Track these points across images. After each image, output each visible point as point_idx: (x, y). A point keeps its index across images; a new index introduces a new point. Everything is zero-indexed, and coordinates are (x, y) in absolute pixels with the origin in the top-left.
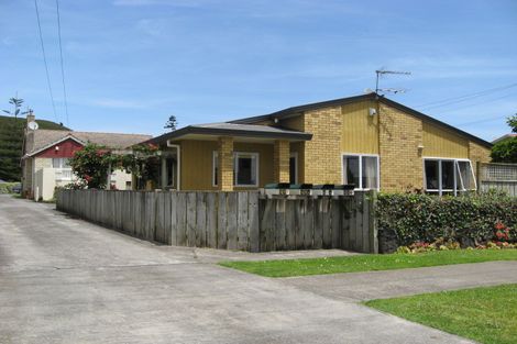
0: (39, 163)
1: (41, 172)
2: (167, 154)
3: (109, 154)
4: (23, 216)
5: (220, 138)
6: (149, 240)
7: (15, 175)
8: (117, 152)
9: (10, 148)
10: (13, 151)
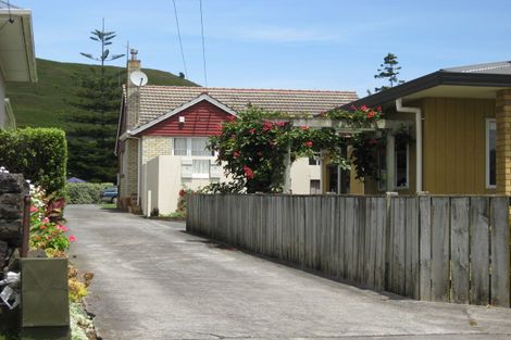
0: (150, 148)
1: (155, 163)
2: (396, 125)
3: (287, 126)
4: (132, 242)
5: (500, 93)
6: (374, 288)
7: (102, 171)
8: (302, 123)
9: (93, 121)
10: (98, 126)
